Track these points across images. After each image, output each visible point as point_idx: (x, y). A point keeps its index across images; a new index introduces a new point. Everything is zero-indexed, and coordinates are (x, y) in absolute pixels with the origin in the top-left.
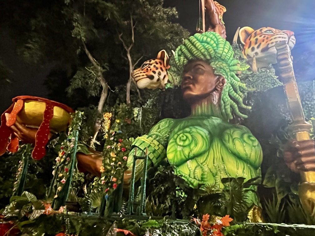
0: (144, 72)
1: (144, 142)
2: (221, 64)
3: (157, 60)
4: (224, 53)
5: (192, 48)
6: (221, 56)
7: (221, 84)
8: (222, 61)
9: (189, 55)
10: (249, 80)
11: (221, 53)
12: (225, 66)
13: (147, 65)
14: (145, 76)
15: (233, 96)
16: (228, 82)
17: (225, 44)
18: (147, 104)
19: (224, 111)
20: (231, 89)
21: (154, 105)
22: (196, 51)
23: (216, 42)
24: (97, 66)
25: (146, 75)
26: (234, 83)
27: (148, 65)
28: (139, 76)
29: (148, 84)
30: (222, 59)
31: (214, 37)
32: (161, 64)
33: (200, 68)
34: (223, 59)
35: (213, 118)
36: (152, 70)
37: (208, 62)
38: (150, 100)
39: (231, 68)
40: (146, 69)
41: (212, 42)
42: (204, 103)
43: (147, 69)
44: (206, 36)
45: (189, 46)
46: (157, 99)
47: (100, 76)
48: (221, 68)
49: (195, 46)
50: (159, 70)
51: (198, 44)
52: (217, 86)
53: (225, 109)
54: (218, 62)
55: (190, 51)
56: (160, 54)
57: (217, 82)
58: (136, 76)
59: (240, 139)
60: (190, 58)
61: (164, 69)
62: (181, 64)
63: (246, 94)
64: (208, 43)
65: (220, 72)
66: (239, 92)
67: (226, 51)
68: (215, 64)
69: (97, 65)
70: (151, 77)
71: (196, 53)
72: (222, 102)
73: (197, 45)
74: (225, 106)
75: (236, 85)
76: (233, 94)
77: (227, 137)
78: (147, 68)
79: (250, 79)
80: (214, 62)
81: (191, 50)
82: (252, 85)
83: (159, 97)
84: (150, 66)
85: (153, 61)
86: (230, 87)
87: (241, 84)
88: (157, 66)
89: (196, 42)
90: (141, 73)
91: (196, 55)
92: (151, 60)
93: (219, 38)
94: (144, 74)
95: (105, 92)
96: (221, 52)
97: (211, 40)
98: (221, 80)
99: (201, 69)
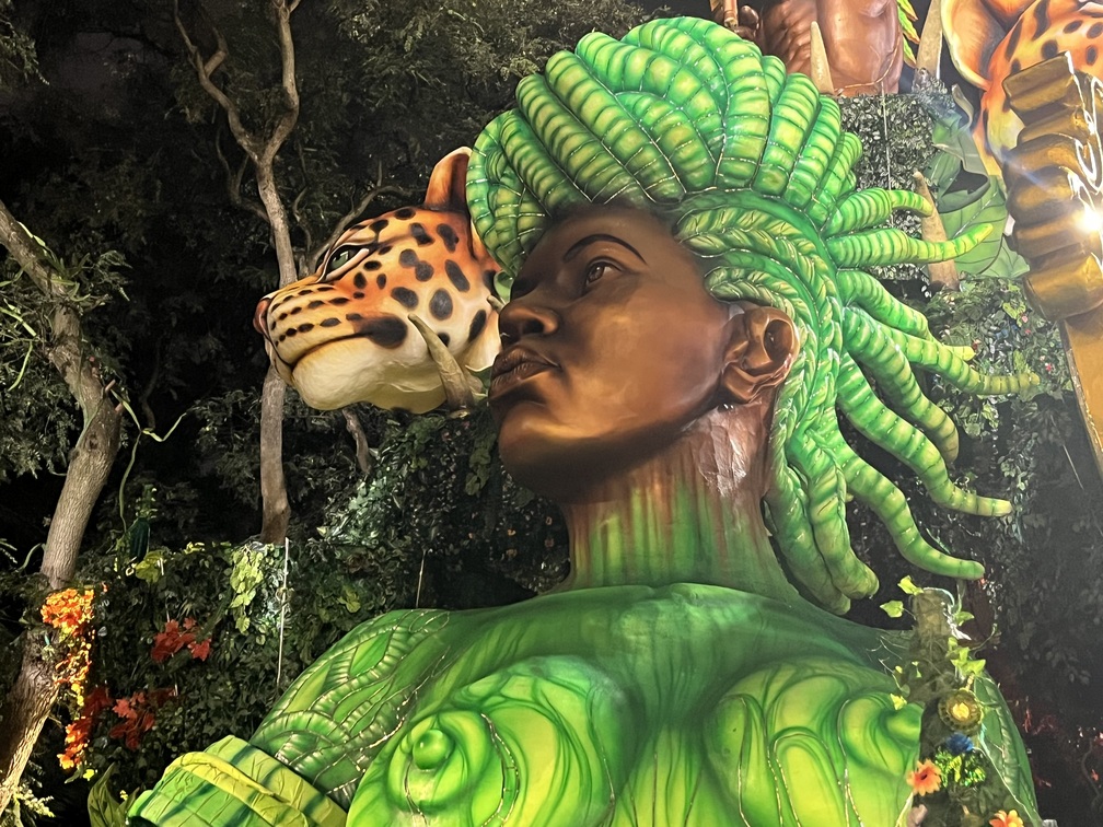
0: (340, 302)
1: (207, 789)
2: (762, 227)
3: (421, 217)
4: (775, 154)
5: (558, 130)
6: (757, 170)
7: (765, 360)
8: (767, 206)
9: (544, 178)
10: (1007, 317)
11: (756, 154)
12: (791, 237)
13: (357, 249)
14: (347, 328)
15: (873, 435)
16: (828, 341)
17: (780, 92)
18: (352, 514)
19: (803, 537)
20: (859, 387)
21: (392, 520)
22: (584, 145)
23: (716, 84)
24: (42, 272)
25: (352, 318)
26: (877, 345)
27: (364, 251)
28: (307, 328)
29: (365, 378)
30: (770, 193)
31: (697, 50)
32: (450, 239)
33: (605, 261)
34: (775, 188)
35: (698, 590)
36: (390, 286)
37: (665, 216)
38: (367, 487)
39: (839, 247)
40: (350, 276)
41: (686, 85)
42: (644, 495)
43: (360, 280)
44: (645, 47)
45: (541, 119)
46: (414, 477)
47: (62, 339)
48: (758, 251)
49: (575, 114)
50: (441, 281)
51: (596, 103)
52: (729, 369)
53: (813, 527)
54: (739, 216)
55: (550, 151)
56: (440, 174)
57: (727, 348)
58: (282, 327)
59: (819, 737)
60: (554, 196)
61: (469, 272)
62: (505, 236)
63: (989, 411)
64: (659, 93)
65: (757, 276)
66: (924, 401)
67: (788, 134)
68: (719, 224)
69: (44, 263)
70: (388, 333)
71: (588, 163)
72: (788, 478)
73: (589, 111)
74: (808, 505)
75: (885, 356)
76: (874, 422)
77: (733, 730)
78: (360, 269)
79: (1014, 314)
80: (706, 218)
81: (557, 140)
82: (1030, 349)
83: (423, 462)
84: (376, 257)
85: (395, 226)
86: (842, 375)
87: (934, 352)
88: (422, 253)
89: (581, 92)
90: (315, 304)
91: (587, 173)
92: (383, 217)
93: (736, 58)
94: (339, 312)
95: (92, 446)
96: (754, 148)
97: (674, 74)
98: (759, 330)
99: (612, 263)
